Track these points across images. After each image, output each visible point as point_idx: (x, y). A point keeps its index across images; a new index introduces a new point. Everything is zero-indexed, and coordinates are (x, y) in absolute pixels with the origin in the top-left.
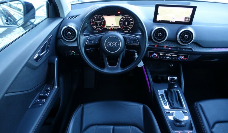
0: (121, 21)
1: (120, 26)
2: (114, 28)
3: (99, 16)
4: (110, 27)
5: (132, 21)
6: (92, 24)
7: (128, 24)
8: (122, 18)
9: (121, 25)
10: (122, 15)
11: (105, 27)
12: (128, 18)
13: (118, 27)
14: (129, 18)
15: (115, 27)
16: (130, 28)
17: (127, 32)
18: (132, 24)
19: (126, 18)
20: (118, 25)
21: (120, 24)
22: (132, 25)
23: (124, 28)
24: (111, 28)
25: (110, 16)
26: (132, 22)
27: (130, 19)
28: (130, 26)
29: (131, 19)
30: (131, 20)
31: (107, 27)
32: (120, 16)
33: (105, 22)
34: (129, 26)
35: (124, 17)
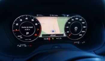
0: (67, 24)
1: (66, 34)
2: (55, 38)
3: (28, 17)
4: (49, 35)
5: (84, 25)
6: (15, 32)
7: (79, 30)
8: (69, 21)
9: (68, 32)
10: (70, 16)
11: (41, 36)
12: (78, 20)
13: (63, 35)
14: (80, 20)
15: (57, 35)
16: (81, 36)
17: (79, 42)
18: (84, 29)
19: (75, 20)
20: (63, 32)
21: (66, 30)
22: (84, 32)
23: (72, 37)
24: (51, 38)
25: (49, 16)
26: (84, 27)
27: (81, 22)
28: (82, 33)
29: (83, 21)
30: (83, 23)
31: (43, 35)
32: (66, 16)
33: (39, 26)
34: (80, 34)
35: (73, 18)
